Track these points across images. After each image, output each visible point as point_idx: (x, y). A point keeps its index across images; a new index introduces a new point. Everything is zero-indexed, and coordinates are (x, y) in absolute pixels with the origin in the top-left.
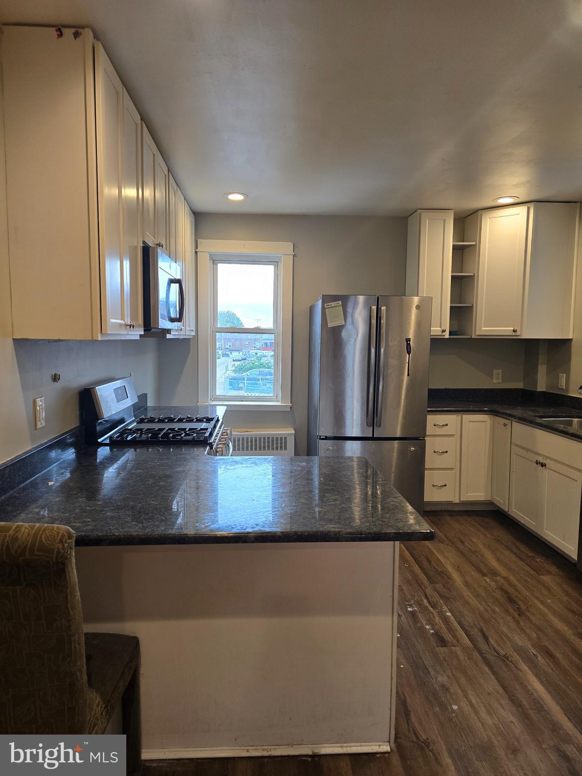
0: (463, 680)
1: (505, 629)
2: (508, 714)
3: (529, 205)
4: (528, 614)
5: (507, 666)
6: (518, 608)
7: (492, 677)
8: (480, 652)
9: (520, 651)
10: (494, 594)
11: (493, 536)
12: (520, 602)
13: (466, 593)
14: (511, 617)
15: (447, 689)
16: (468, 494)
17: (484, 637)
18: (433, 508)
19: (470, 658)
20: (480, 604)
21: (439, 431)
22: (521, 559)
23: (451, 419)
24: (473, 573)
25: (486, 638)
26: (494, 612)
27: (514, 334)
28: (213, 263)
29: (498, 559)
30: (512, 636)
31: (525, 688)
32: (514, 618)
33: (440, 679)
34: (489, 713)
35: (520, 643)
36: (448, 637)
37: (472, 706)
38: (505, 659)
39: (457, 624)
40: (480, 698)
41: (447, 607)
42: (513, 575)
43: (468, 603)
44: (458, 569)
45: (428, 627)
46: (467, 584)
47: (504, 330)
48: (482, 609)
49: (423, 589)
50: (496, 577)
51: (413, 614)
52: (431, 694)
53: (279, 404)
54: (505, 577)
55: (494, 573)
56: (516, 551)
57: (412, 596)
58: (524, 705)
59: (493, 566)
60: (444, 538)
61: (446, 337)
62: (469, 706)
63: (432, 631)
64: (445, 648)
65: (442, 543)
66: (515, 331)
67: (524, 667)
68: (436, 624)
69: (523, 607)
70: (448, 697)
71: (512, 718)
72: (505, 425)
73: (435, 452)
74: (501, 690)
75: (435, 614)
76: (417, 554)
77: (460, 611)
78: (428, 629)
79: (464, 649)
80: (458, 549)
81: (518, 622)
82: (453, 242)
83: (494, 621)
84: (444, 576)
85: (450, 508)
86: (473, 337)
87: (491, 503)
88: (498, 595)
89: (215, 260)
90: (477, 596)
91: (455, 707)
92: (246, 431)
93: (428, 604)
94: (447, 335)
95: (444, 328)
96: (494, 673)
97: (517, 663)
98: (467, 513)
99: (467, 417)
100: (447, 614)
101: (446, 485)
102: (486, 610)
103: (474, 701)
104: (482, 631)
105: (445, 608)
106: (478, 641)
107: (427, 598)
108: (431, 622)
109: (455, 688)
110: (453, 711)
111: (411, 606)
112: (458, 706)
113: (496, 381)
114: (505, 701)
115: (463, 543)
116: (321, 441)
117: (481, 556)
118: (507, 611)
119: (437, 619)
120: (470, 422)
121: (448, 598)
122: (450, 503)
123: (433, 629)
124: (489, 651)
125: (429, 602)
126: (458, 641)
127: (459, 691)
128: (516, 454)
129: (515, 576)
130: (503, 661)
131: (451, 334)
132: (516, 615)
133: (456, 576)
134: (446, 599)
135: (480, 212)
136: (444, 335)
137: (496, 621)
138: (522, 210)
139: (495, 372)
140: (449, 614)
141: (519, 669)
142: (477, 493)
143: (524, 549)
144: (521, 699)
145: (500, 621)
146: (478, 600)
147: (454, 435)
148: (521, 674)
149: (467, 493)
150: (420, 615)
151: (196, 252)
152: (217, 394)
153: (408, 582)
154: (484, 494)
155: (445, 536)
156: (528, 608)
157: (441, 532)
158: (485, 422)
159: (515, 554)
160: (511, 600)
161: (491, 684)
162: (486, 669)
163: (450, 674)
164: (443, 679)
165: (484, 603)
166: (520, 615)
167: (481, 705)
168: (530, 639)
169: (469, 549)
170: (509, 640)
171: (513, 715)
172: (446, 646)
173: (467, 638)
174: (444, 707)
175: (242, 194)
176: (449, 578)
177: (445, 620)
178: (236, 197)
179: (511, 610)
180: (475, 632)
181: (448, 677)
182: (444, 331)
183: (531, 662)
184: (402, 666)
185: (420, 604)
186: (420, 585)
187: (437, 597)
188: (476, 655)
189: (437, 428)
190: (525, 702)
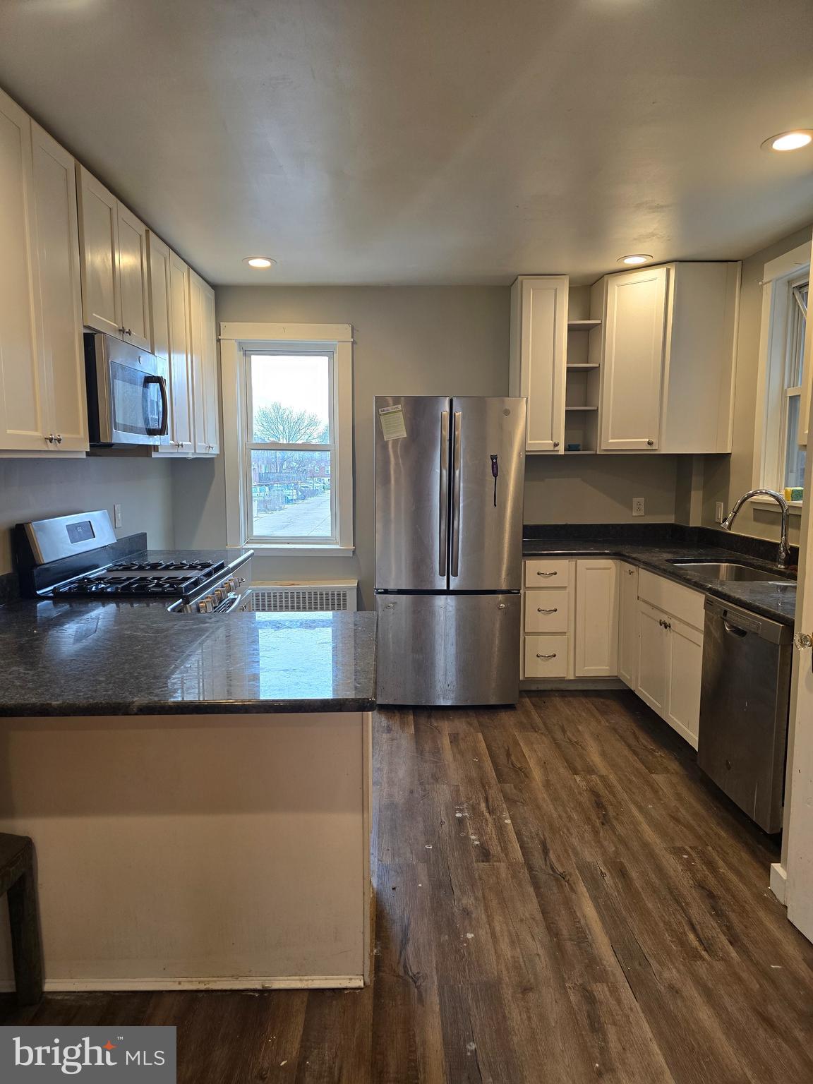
0: (494, 903)
1: (575, 841)
2: (536, 945)
3: (668, 266)
4: (615, 823)
5: (561, 887)
6: (604, 815)
7: (535, 900)
8: (530, 869)
9: (584, 868)
10: (579, 797)
11: (610, 723)
12: (610, 808)
13: (542, 795)
14: (590, 826)
15: (468, 914)
16: (586, 668)
17: (543, 851)
18: (542, 687)
19: (514, 876)
20: (556, 809)
21: (543, 582)
22: (635, 753)
23: (562, 566)
24: (562, 770)
25: (545, 851)
26: (570, 819)
27: (649, 447)
28: (245, 354)
29: (603, 754)
30: (581, 849)
31: (572, 913)
32: (593, 827)
33: (464, 901)
34: (512, 943)
35: (589, 859)
36: (495, 849)
37: (493, 934)
38: (561, 879)
39: (514, 835)
40: (507, 925)
41: (509, 813)
42: (616, 773)
43: (539, 807)
44: (544, 765)
45: (473, 837)
46: (547, 784)
47: (635, 442)
48: (555, 816)
49: (485, 790)
50: (590, 774)
51: (461, 821)
52: (444, 919)
53: (337, 547)
54: (603, 776)
55: (590, 770)
56: (632, 742)
57: (468, 798)
58: (562, 935)
59: (592, 761)
60: (541, 725)
61: (560, 453)
62: (489, 935)
63: (477, 843)
64: (486, 864)
65: (536, 732)
66: (650, 443)
67: (582, 888)
68: (486, 834)
69: (611, 813)
70: (467, 922)
71: (541, 952)
72: (631, 573)
73: (539, 610)
74: (539, 916)
75: (490, 820)
76: (496, 746)
77: (525, 818)
78: (473, 840)
79: (511, 866)
80: (554, 740)
81: (596, 832)
82: (568, 320)
83: (565, 830)
84: (522, 773)
85: (563, 686)
86: (598, 453)
87: (617, 680)
88: (585, 799)
89: (247, 351)
90: (555, 799)
91: (470, 936)
92: (293, 584)
93: (485, 809)
94: (561, 451)
95: (557, 442)
96: (538, 895)
97: (574, 883)
98: (586, 693)
99: (584, 563)
100: (506, 821)
101: (555, 656)
102: (560, 816)
103: (498, 929)
104: (544, 844)
105: (506, 814)
106: (534, 855)
107: (487, 800)
108: (480, 832)
109: (479, 914)
110: (467, 940)
111: (461, 811)
112: (475, 935)
113: (637, 513)
114: (540, 931)
115: (564, 731)
116: (378, 596)
117: (582, 748)
118: (588, 820)
119: (490, 829)
120: (587, 569)
121: (515, 802)
122: (562, 680)
123: (479, 840)
124: (544, 867)
125: (488, 807)
126: (506, 855)
127: (483, 916)
128: (643, 613)
129: (617, 775)
130: (557, 880)
131: (568, 448)
132: (598, 824)
133: (537, 774)
134: (511, 801)
135: (606, 277)
136: (558, 451)
137: (568, 830)
138: (660, 273)
139: (635, 500)
140: (508, 821)
141: (572, 890)
142: (598, 666)
143: (645, 740)
144: (561, 927)
145: (574, 831)
146: (554, 805)
147: (566, 587)
148: (574, 896)
149: (585, 666)
150: (468, 823)
151: (219, 341)
152: (255, 534)
153: (470, 781)
154: (607, 668)
155: (545, 724)
156: (618, 814)
157: (541, 718)
158: (609, 569)
159: (629, 746)
160: (599, 805)
161: (531, 907)
162: (531, 890)
163: (479, 894)
164: (468, 901)
165: (560, 809)
166: (603, 824)
167: (506, 933)
168: (604, 853)
169: (569, 739)
170: (576, 853)
171: (542, 947)
172: (488, 861)
173: (520, 852)
174: (456, 934)
175: (267, 259)
176: (526, 776)
177: (500, 829)
178: (260, 263)
179: (594, 818)
180: (535, 846)
181: (476, 899)
182: (556, 445)
183: (594, 882)
184: (420, 885)
185: (474, 809)
186: (484, 784)
187: (501, 801)
188: (524, 874)
189: (542, 578)
190: (565, 932)
